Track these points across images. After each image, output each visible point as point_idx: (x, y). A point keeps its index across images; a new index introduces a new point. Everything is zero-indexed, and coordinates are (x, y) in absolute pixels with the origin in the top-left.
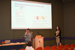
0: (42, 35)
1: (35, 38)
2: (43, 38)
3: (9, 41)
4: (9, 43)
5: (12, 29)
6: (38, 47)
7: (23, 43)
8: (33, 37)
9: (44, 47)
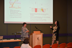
0: (41, 31)
1: (32, 35)
2: (42, 34)
3: (2, 37)
4: (1, 40)
5: (5, 23)
6: (36, 45)
7: (18, 40)
8: (31, 33)
9: (43, 45)
